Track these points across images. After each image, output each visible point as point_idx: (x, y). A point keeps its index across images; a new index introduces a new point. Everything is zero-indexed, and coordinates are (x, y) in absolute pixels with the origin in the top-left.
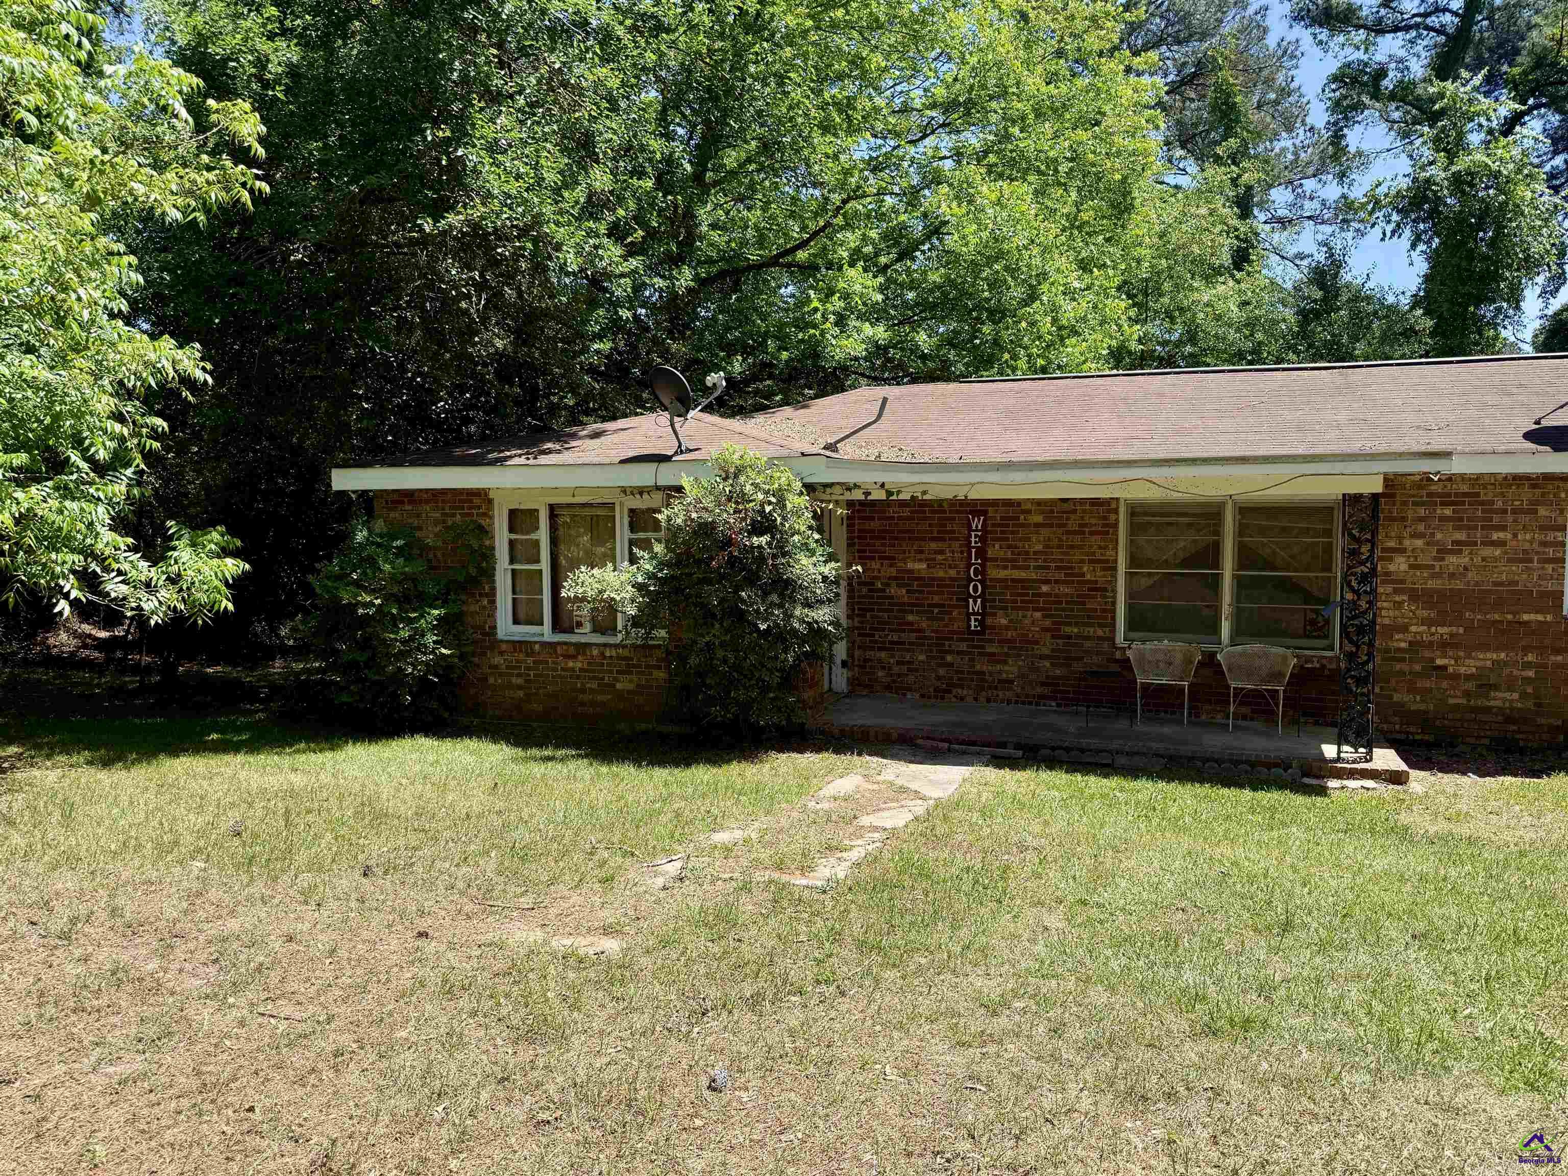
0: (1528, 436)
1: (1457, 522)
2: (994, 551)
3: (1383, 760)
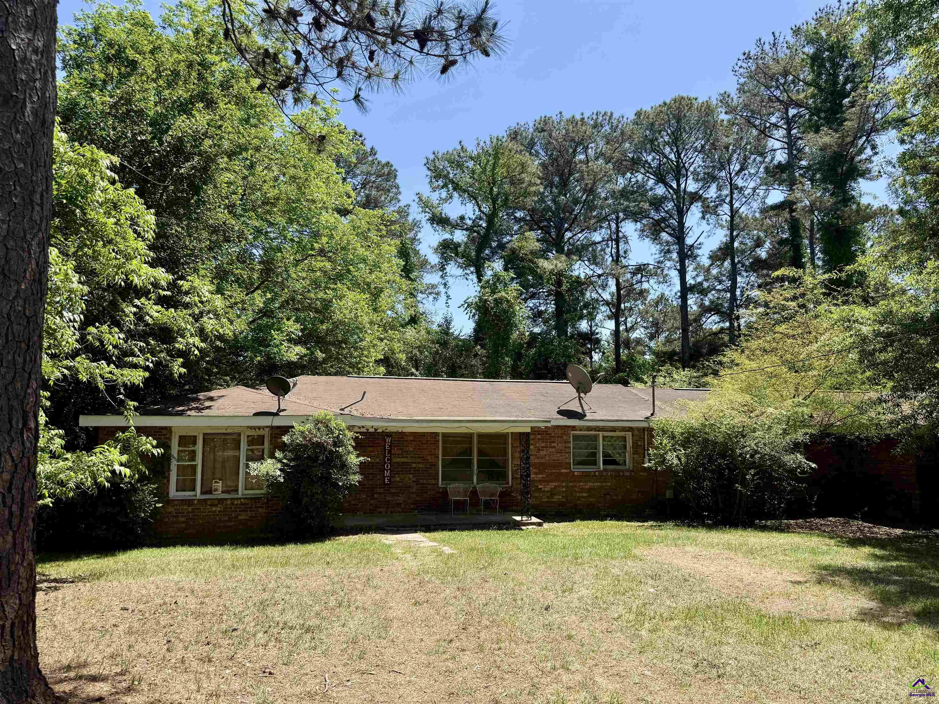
0: (559, 413)
2: (395, 451)
3: (534, 519)
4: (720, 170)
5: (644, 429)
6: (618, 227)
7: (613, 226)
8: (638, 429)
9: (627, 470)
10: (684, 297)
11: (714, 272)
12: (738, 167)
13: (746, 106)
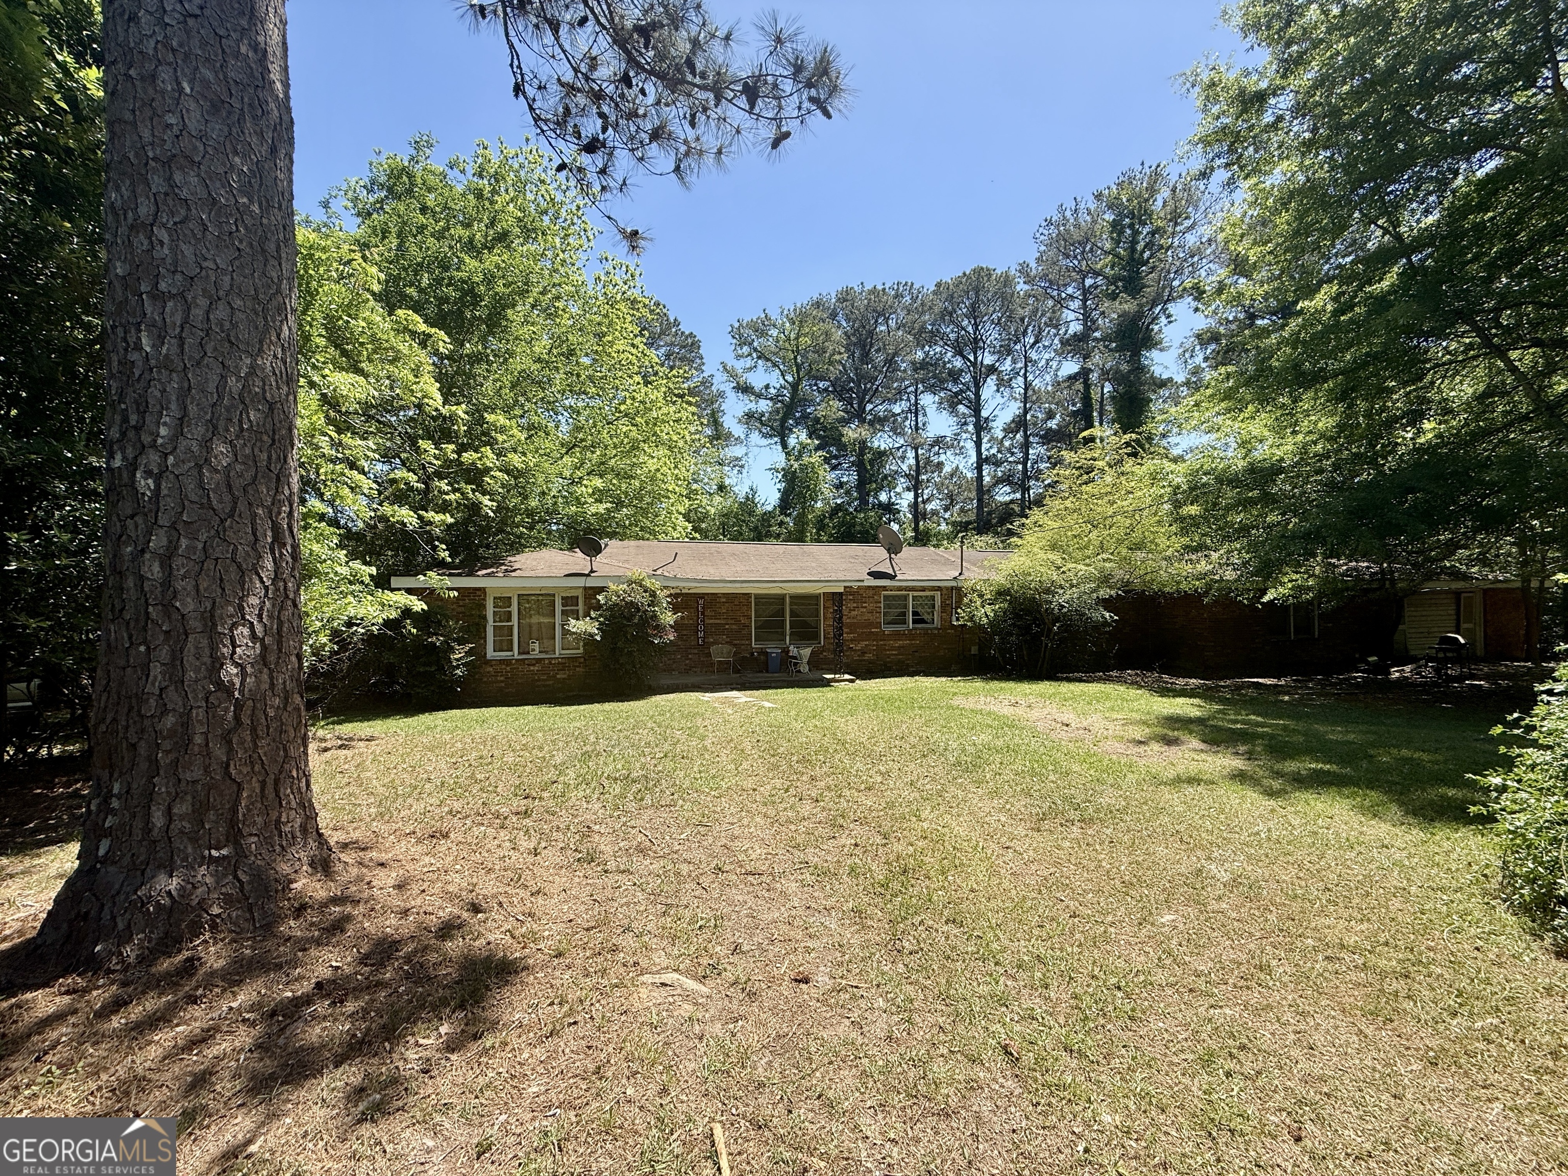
0: (869, 574)
1: (854, 601)
2: (708, 613)
3: (847, 677)
4: (1015, 343)
5: (952, 588)
6: (916, 400)
7: (912, 397)
8: (947, 588)
9: (936, 628)
10: (979, 469)
11: (1007, 443)
12: (1032, 341)
13: (1044, 277)
